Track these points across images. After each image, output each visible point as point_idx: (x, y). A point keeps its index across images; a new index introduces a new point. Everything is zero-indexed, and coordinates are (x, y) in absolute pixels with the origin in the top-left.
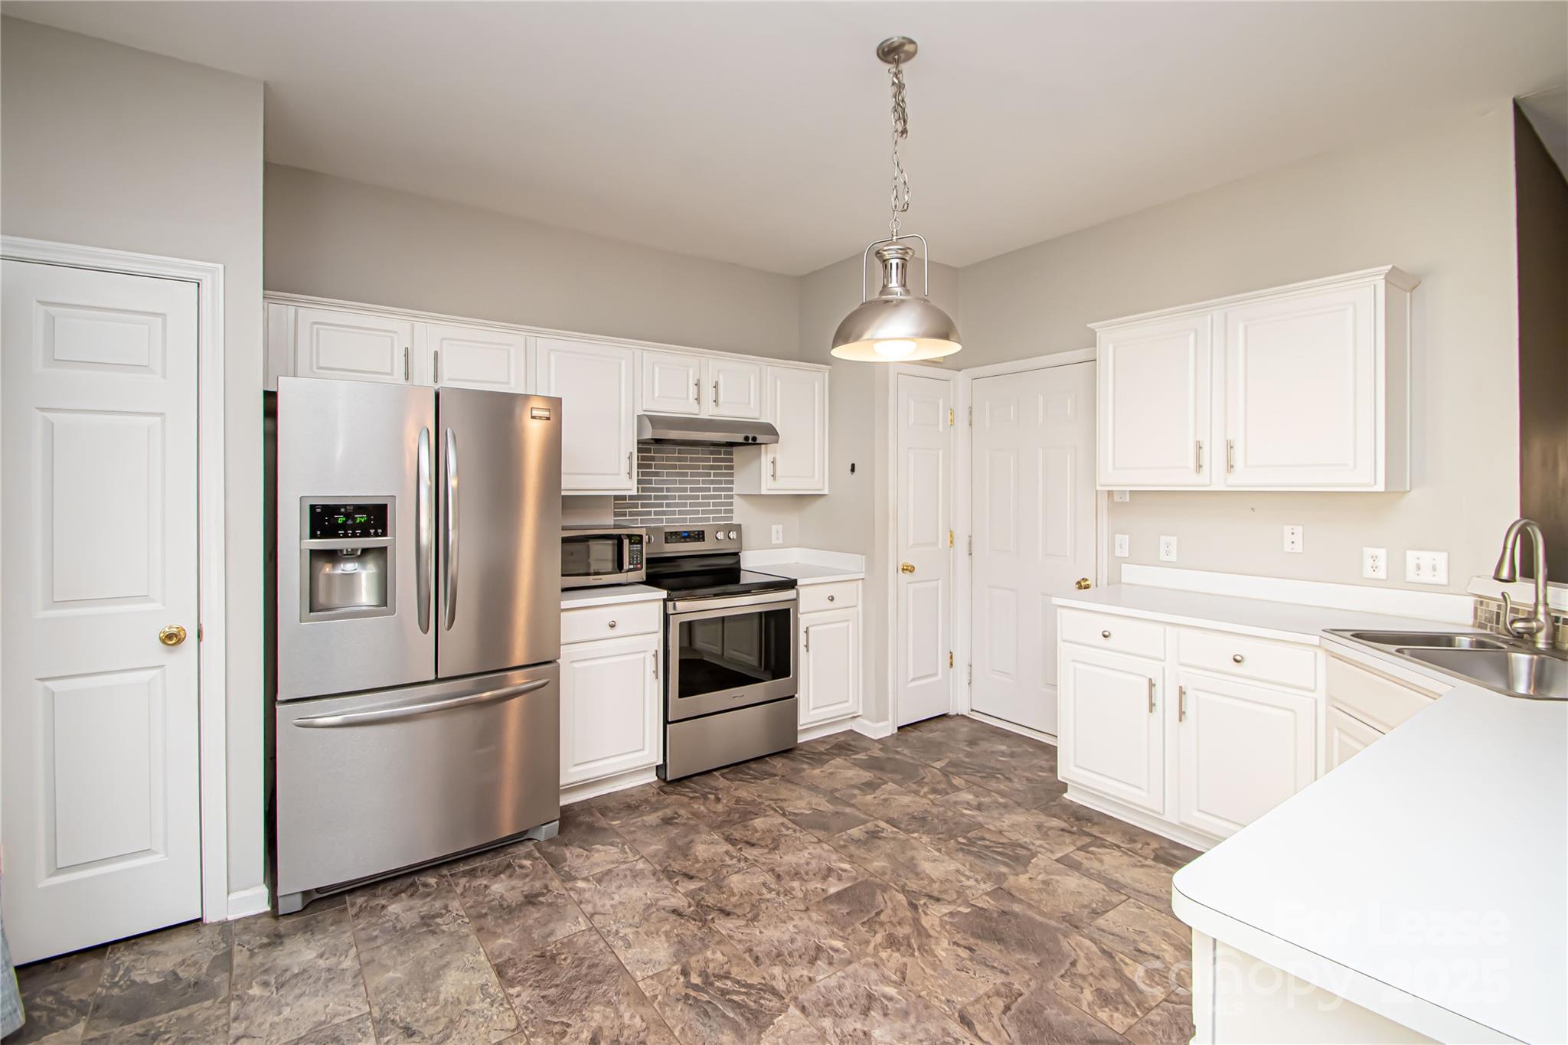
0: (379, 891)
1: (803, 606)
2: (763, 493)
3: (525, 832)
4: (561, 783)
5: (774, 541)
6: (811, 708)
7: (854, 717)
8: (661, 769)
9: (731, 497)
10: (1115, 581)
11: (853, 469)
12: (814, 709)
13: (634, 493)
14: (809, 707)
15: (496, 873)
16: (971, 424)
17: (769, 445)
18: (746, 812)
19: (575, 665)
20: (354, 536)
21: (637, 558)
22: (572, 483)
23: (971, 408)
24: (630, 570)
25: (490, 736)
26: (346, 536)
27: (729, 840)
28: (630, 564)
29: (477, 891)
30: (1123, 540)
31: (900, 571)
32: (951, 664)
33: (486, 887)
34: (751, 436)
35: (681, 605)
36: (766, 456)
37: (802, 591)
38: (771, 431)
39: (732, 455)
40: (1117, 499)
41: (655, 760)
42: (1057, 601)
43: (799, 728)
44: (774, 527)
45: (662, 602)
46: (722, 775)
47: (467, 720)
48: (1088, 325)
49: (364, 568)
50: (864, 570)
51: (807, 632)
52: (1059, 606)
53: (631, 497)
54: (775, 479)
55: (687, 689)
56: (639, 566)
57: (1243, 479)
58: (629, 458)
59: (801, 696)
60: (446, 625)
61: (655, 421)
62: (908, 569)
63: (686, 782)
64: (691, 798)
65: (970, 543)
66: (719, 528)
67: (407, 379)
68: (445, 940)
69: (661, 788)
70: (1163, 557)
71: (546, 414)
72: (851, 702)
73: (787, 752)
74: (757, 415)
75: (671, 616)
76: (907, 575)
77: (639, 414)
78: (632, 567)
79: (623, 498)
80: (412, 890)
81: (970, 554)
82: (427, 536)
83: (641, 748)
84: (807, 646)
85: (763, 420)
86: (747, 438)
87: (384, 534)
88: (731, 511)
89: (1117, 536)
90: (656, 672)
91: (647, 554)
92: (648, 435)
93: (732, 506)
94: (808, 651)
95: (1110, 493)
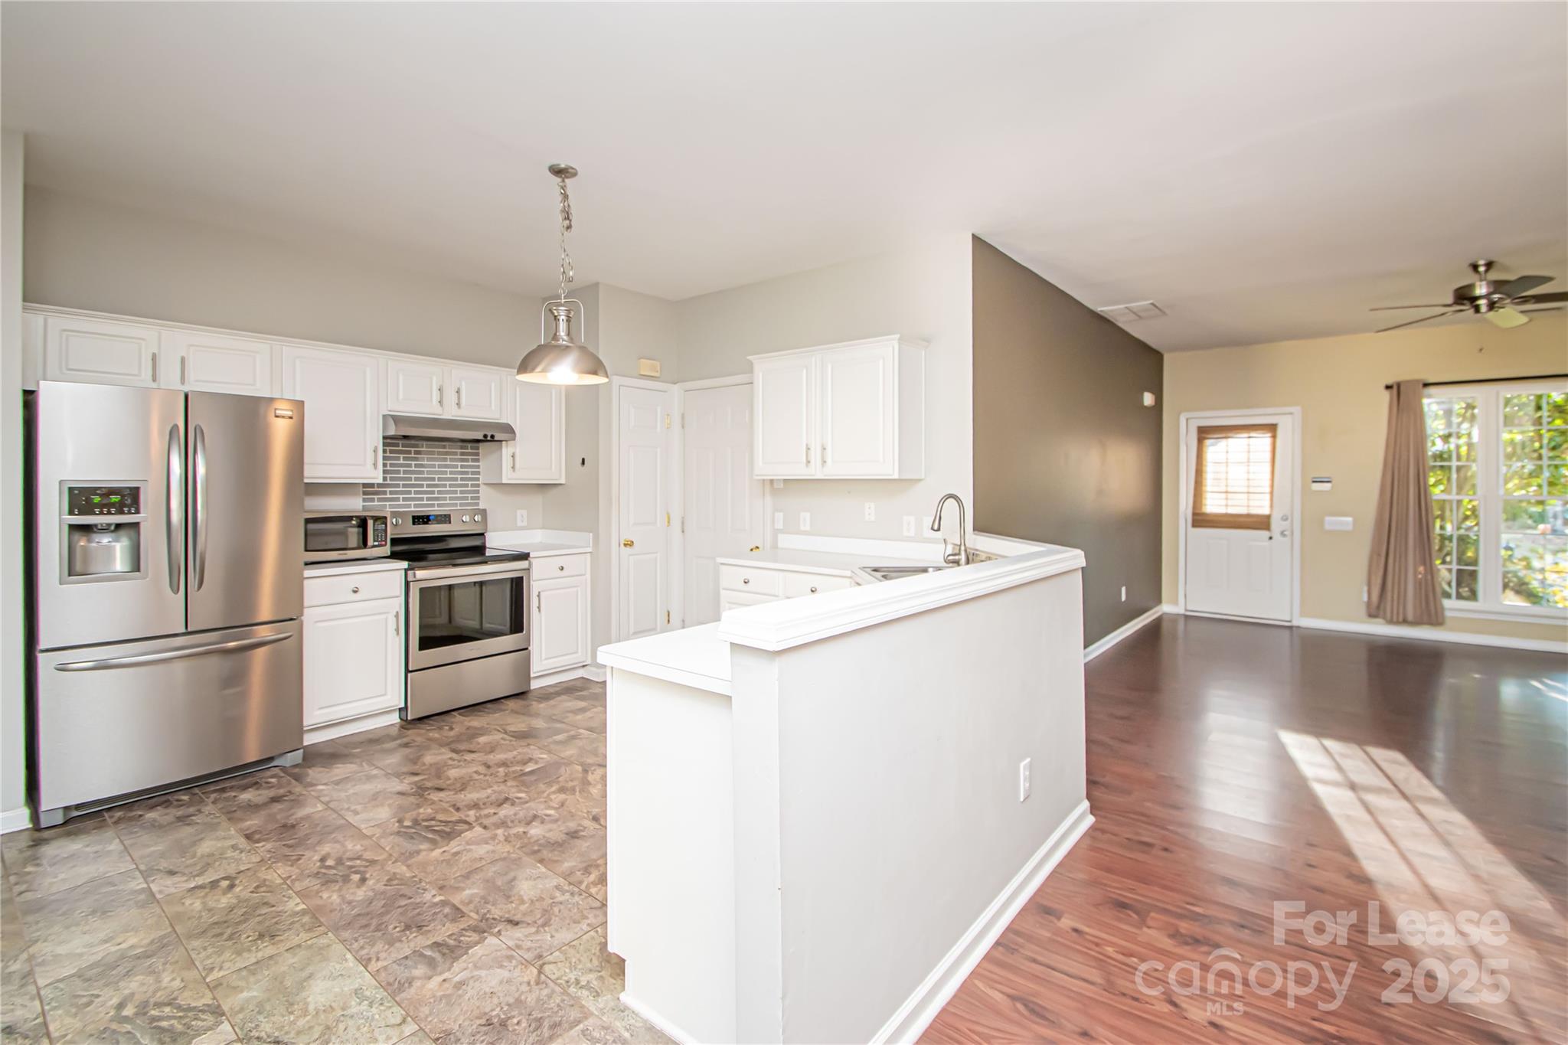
0: (135, 808)
1: (535, 574)
2: (504, 482)
3: (271, 759)
4: (305, 724)
5: (519, 524)
6: (543, 658)
7: (584, 666)
8: (403, 710)
9: (478, 486)
10: (775, 546)
11: (583, 462)
12: (546, 659)
13: (380, 481)
14: (541, 657)
15: (245, 788)
16: (683, 427)
17: (509, 442)
18: (473, 734)
19: (319, 624)
20: (109, 513)
21: (382, 536)
22: (314, 473)
23: (683, 415)
24: (374, 546)
25: (236, 679)
26: (101, 513)
27: (454, 751)
28: (374, 541)
29: (227, 799)
30: (780, 516)
31: (622, 545)
32: (669, 621)
33: (235, 797)
34: (489, 434)
35: (420, 574)
36: (507, 451)
37: (534, 562)
38: (509, 429)
39: (478, 449)
40: (776, 486)
41: (396, 703)
42: (720, 560)
43: (532, 675)
44: (519, 512)
45: (403, 572)
46: (460, 714)
47: (215, 666)
48: (748, 358)
49: (117, 541)
50: (591, 545)
51: (539, 596)
52: (722, 564)
53: (379, 485)
54: (514, 471)
55: (426, 643)
56: (384, 543)
57: (832, 471)
58: (374, 451)
59: (534, 648)
60: (196, 586)
61: (397, 420)
62: (629, 544)
63: (426, 721)
64: (428, 730)
65: (683, 523)
66: (464, 512)
67: (154, 380)
68: (196, 827)
69: (402, 727)
70: (802, 528)
71: (290, 413)
72: (580, 654)
73: (521, 695)
74: (497, 416)
75: (411, 583)
76: (628, 549)
77: (385, 414)
78: (376, 543)
79: (372, 485)
80: (167, 804)
81: (683, 532)
82: (177, 516)
83: (383, 693)
84: (539, 608)
85: (503, 421)
86: (485, 436)
87: (138, 512)
88: (478, 498)
89: (776, 514)
90: (397, 630)
91: (392, 534)
92: (392, 432)
93: (479, 493)
94: (540, 611)
95: (772, 481)
